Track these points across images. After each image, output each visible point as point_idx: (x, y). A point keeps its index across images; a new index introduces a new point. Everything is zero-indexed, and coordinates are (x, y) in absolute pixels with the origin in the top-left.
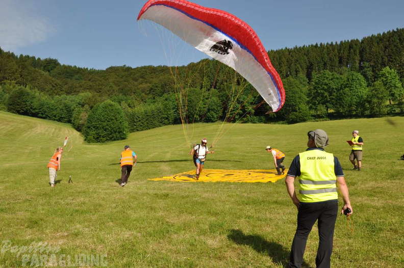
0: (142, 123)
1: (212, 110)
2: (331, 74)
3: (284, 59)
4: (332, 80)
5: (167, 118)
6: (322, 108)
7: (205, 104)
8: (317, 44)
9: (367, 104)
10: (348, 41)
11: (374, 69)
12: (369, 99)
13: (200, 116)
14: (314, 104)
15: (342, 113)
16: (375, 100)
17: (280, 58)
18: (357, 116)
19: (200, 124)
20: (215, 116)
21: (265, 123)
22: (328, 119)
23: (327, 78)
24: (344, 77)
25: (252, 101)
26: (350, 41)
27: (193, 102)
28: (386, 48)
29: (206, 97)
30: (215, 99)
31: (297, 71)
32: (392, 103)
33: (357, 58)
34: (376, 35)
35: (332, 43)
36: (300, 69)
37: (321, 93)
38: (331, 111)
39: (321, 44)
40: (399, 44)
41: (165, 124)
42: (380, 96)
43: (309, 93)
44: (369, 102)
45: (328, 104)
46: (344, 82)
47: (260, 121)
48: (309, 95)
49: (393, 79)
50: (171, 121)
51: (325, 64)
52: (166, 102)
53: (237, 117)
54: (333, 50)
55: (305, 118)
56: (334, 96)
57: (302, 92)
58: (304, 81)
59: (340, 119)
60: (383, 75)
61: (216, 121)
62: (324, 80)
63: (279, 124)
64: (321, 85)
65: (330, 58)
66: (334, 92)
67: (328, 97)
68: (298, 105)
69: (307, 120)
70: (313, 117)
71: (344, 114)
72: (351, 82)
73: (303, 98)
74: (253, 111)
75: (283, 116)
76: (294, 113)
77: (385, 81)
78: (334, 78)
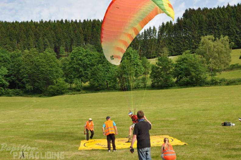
2: (85, 50)
3: (31, 32)
4: (86, 56)
6: (78, 82)
9: (118, 79)
10: (90, 20)
12: (119, 75)
14: (71, 78)
15: (97, 86)
16: (125, 76)
21: (21, 96)
22: (84, 92)
23: (81, 54)
25: (6, 74)
26: (92, 21)
31: (45, 45)
32: (134, 78)
35: (76, 21)
36: (48, 43)
37: (77, 68)
38: (87, 84)
42: (129, 72)
44: (120, 77)
45: (83, 78)
46: (96, 58)
47: (18, 94)
48: (64, 69)
49: (135, 58)
51: (72, 40)
54: (79, 27)
55: (63, 91)
56: (88, 71)
57: (58, 66)
59: (95, 92)
60: (128, 54)
62: (78, 56)
63: (36, 97)
64: (77, 60)
65: (76, 34)
66: (88, 67)
67: (83, 72)
68: (55, 79)
69: (65, 93)
70: (70, 91)
71: (98, 88)
72: (103, 59)
73: (59, 72)
74: (8, 84)
75: (41, 89)
76: (52, 86)
77: (130, 59)
78: (88, 55)
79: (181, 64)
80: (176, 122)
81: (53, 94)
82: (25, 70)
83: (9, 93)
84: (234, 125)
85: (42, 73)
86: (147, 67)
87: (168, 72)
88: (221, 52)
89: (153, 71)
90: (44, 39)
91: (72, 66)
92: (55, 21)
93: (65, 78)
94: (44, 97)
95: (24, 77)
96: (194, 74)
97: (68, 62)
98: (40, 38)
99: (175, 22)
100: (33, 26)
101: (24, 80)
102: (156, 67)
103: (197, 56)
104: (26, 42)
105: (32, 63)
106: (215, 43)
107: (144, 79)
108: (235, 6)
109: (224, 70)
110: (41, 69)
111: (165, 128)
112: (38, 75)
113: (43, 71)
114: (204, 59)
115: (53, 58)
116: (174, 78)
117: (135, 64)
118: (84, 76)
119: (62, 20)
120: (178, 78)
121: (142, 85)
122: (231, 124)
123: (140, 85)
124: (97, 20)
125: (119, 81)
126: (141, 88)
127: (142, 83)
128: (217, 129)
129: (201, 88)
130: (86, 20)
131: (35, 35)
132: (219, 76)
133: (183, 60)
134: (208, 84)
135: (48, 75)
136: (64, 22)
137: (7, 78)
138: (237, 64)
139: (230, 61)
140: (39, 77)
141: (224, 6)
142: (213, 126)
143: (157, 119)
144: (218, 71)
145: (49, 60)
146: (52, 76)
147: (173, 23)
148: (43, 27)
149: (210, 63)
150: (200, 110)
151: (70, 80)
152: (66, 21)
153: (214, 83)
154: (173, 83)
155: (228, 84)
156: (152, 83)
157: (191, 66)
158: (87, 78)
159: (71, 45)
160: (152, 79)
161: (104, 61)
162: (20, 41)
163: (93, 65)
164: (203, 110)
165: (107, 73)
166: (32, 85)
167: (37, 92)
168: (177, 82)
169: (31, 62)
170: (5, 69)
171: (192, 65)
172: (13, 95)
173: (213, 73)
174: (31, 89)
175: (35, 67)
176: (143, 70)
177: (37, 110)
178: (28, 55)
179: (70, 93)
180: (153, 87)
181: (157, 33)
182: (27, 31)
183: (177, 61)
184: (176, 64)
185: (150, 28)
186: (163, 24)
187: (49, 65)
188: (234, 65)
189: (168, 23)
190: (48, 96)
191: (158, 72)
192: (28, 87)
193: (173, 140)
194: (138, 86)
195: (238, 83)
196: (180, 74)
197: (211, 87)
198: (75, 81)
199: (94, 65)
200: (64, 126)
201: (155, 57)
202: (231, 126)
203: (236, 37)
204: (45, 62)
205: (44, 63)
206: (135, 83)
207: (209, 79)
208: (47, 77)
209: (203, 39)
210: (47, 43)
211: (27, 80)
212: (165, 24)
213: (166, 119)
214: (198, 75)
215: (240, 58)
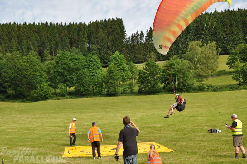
2: (70, 54)
3: (14, 34)
4: (71, 60)
6: (63, 86)
9: (104, 84)
10: (76, 23)
11: (101, 52)
14: (55, 82)
15: (82, 92)
26: (78, 24)
28: (109, 34)
32: (121, 83)
34: (99, 21)
35: (61, 23)
36: (32, 47)
37: (61, 72)
38: (72, 89)
40: (120, 32)
44: (106, 83)
45: (68, 83)
46: (81, 63)
48: (48, 73)
49: (122, 62)
51: (57, 43)
54: (64, 31)
55: (47, 96)
56: (73, 75)
57: (42, 70)
59: (81, 98)
62: (63, 60)
63: (18, 102)
64: (62, 65)
65: (61, 38)
66: (74, 72)
67: (68, 76)
68: (39, 83)
69: (49, 98)
70: (54, 96)
71: (84, 93)
72: (89, 63)
73: (43, 77)
75: (23, 94)
76: (35, 91)
77: (116, 64)
78: (73, 59)
79: (168, 69)
80: (163, 128)
81: (36, 99)
82: (6, 74)
84: (220, 131)
85: (25, 77)
86: (135, 72)
87: (155, 78)
88: (208, 58)
89: (140, 77)
90: (27, 42)
91: (57, 70)
92: (39, 24)
93: (49, 83)
94: (26, 102)
95: (6, 82)
96: (181, 80)
97: (53, 67)
98: (24, 41)
100: (16, 28)
101: (6, 84)
102: (144, 72)
103: (184, 62)
104: (8, 44)
105: (14, 67)
106: (203, 49)
107: (131, 85)
108: (222, 12)
109: (212, 76)
110: (24, 73)
111: (152, 135)
112: (21, 79)
113: (27, 75)
114: (192, 65)
115: (37, 62)
116: (162, 84)
117: (121, 69)
118: (69, 81)
119: (47, 23)
120: (165, 83)
121: (129, 90)
122: (218, 131)
123: (127, 91)
124: (83, 23)
125: (105, 86)
126: (128, 93)
127: (129, 88)
128: (204, 136)
129: (189, 94)
130: (72, 23)
131: (18, 37)
132: (206, 82)
133: (171, 65)
135: (32, 79)
136: (49, 24)
138: (224, 70)
139: (217, 67)
140: (22, 81)
141: (211, 12)
142: (200, 132)
143: (144, 125)
144: (205, 77)
145: (33, 64)
146: (36, 80)
148: (27, 29)
149: (198, 68)
150: (187, 117)
151: (54, 85)
152: (51, 23)
153: (201, 89)
154: (160, 89)
155: (215, 90)
156: (139, 88)
158: (72, 82)
159: (56, 49)
160: (139, 85)
161: (90, 65)
162: (2, 43)
163: (78, 70)
164: (190, 116)
165: (93, 77)
166: (14, 89)
167: (19, 96)
168: (164, 88)
169: (13, 65)
171: (180, 71)
173: (200, 79)
174: (13, 93)
175: (18, 71)
176: (131, 75)
177: (19, 116)
178: (10, 59)
179: (54, 98)
180: (140, 93)
182: (10, 33)
183: (165, 67)
184: (164, 70)
186: (151, 28)
187: (33, 69)
188: (221, 71)
190: (31, 101)
191: (146, 77)
192: (10, 91)
193: (159, 147)
194: (125, 91)
195: (224, 89)
196: (168, 79)
197: (198, 93)
198: (60, 85)
199: (80, 70)
200: (48, 133)
201: (142, 62)
202: (218, 132)
203: (223, 43)
204: (28, 65)
205: (27, 67)
206: (122, 88)
207: (196, 85)
208: (31, 81)
209: (191, 44)
210: (30, 46)
211: (9, 84)
213: (153, 125)
214: (185, 80)
215: (227, 64)
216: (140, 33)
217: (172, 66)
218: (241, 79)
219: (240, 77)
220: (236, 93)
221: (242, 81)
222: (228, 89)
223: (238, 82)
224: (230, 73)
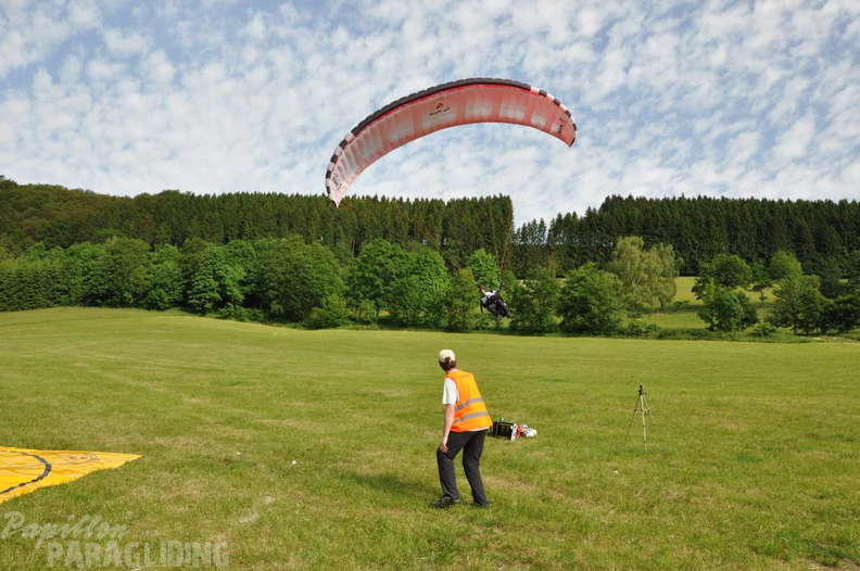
0: (8, 296)
1: (162, 286)
4: (391, 257)
5: (66, 292)
6: (369, 307)
7: (149, 273)
8: (376, 197)
9: (444, 307)
11: (463, 252)
12: (449, 299)
13: (135, 295)
14: (356, 297)
15: (402, 318)
16: (458, 302)
17: (311, 209)
18: (426, 326)
19: (132, 312)
20: (166, 299)
21: (262, 322)
22: (376, 327)
23: (383, 253)
24: (413, 255)
25: (242, 278)
26: (429, 200)
27: (127, 265)
28: (482, 220)
29: (155, 259)
30: (170, 265)
31: (336, 238)
33: (439, 230)
34: (470, 199)
35: (401, 199)
36: (343, 235)
37: (371, 280)
38: (384, 313)
39: (383, 198)
40: (502, 219)
41: (59, 303)
42: (467, 295)
43: (350, 278)
44: (449, 304)
45: (378, 299)
46: (409, 263)
47: (254, 319)
48: (349, 280)
49: (489, 270)
50: (73, 299)
52: (71, 259)
53: (208, 305)
54: (403, 211)
55: (337, 321)
56: (391, 286)
57: (337, 274)
58: (346, 256)
59: (398, 330)
60: (475, 261)
61: (168, 308)
62: (376, 256)
64: (372, 266)
65: (396, 223)
66: (393, 280)
67: (381, 287)
68: (326, 296)
69: (340, 325)
71: (405, 321)
72: (422, 266)
73: (336, 284)
74: (241, 297)
75: (297, 313)
76: (321, 310)
78: (395, 255)
81: (316, 326)
82: (273, 274)
83: (240, 315)
85: (304, 283)
88: (654, 271)
91: (364, 274)
95: (273, 288)
96: (596, 311)
99: (581, 214)
101: (271, 293)
103: (607, 275)
105: (287, 263)
106: (645, 254)
109: (662, 310)
110: (303, 275)
112: (295, 285)
113: (306, 278)
114: (621, 283)
116: (558, 317)
118: (381, 296)
120: (565, 316)
126: (489, 329)
132: (644, 321)
134: (623, 333)
135: (313, 287)
137: (245, 288)
138: (686, 302)
139: (674, 294)
140: (296, 289)
144: (647, 311)
146: (320, 290)
147: (579, 218)
149: (632, 291)
153: (635, 333)
154: (555, 325)
155: (661, 337)
157: (592, 294)
158: (387, 300)
161: (424, 270)
163: (401, 276)
166: (284, 304)
167: (289, 317)
168: (563, 322)
169: (287, 260)
170: (241, 269)
171: (594, 292)
172: (246, 319)
174: (279, 310)
178: (284, 248)
179: (351, 326)
180: (515, 330)
181: (547, 232)
185: (535, 222)
186: (560, 216)
187: (318, 268)
188: (681, 303)
189: (568, 215)
190: (309, 327)
191: (526, 300)
192: (275, 306)
194: (483, 325)
195: (679, 335)
196: (571, 309)
197: (627, 340)
198: (364, 303)
203: (692, 253)
204: (311, 261)
207: (625, 323)
208: (311, 290)
211: (276, 293)
212: (563, 217)
214: (604, 313)
215: (693, 291)
216: (538, 222)
217: (583, 283)
218: (714, 319)
219: (712, 315)
220: (701, 345)
221: (716, 322)
222: (687, 335)
223: (709, 325)
224: (696, 308)
